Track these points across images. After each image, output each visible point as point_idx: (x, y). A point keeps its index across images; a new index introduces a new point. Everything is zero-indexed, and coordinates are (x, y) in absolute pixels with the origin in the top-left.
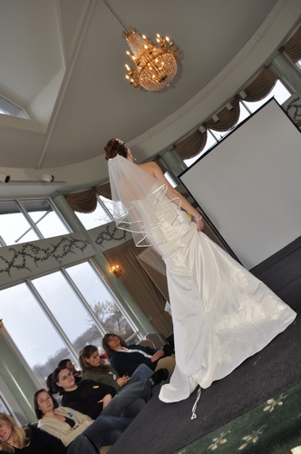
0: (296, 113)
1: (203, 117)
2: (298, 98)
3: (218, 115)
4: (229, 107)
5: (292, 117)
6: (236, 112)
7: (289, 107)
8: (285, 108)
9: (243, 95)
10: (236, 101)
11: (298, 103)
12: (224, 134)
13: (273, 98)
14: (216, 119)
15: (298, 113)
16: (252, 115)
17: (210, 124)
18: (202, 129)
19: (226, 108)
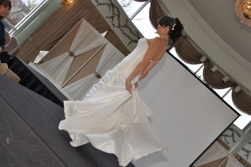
0: (227, 136)
1: (214, 58)
2: (240, 136)
3: (217, 71)
4: (225, 79)
5: (223, 134)
6: (222, 86)
7: (232, 130)
8: (231, 127)
9: (237, 89)
10: (232, 84)
11: (236, 136)
12: (202, 78)
13: (239, 115)
14: (214, 69)
15: (227, 138)
16: (221, 99)
17: (208, 64)
18: (203, 59)
19: (224, 76)
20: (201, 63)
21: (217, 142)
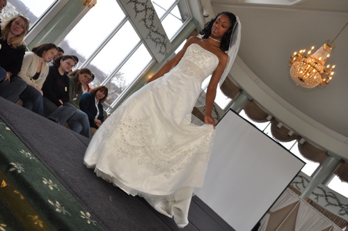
0: (297, 183)
1: (278, 116)
2: (309, 182)
3: (283, 127)
4: (291, 133)
5: (294, 181)
6: (288, 139)
7: (301, 177)
8: (299, 174)
9: (302, 141)
10: (297, 137)
11: (305, 182)
12: (270, 135)
13: (305, 163)
14: (280, 126)
15: (298, 185)
16: (289, 151)
17: (274, 122)
18: (269, 117)
19: (289, 131)
20: (268, 121)
21: (288, 188)
